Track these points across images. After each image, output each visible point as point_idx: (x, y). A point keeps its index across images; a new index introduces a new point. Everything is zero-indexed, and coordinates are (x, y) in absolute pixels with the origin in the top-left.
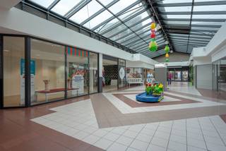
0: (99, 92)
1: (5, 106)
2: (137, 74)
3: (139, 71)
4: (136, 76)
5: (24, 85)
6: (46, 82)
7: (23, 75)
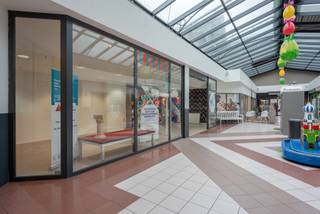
0: (184, 137)
1: (19, 174)
2: (232, 103)
3: (235, 100)
4: (230, 107)
5: (59, 125)
6: (99, 119)
7: (58, 104)
